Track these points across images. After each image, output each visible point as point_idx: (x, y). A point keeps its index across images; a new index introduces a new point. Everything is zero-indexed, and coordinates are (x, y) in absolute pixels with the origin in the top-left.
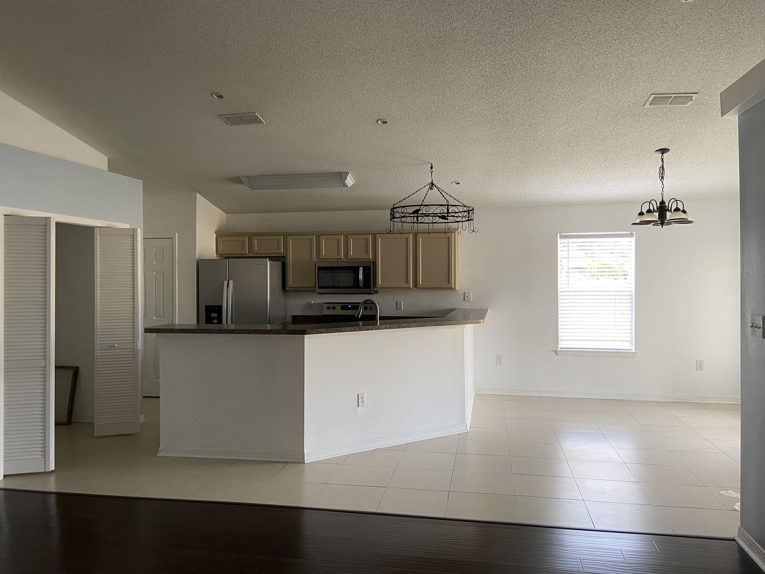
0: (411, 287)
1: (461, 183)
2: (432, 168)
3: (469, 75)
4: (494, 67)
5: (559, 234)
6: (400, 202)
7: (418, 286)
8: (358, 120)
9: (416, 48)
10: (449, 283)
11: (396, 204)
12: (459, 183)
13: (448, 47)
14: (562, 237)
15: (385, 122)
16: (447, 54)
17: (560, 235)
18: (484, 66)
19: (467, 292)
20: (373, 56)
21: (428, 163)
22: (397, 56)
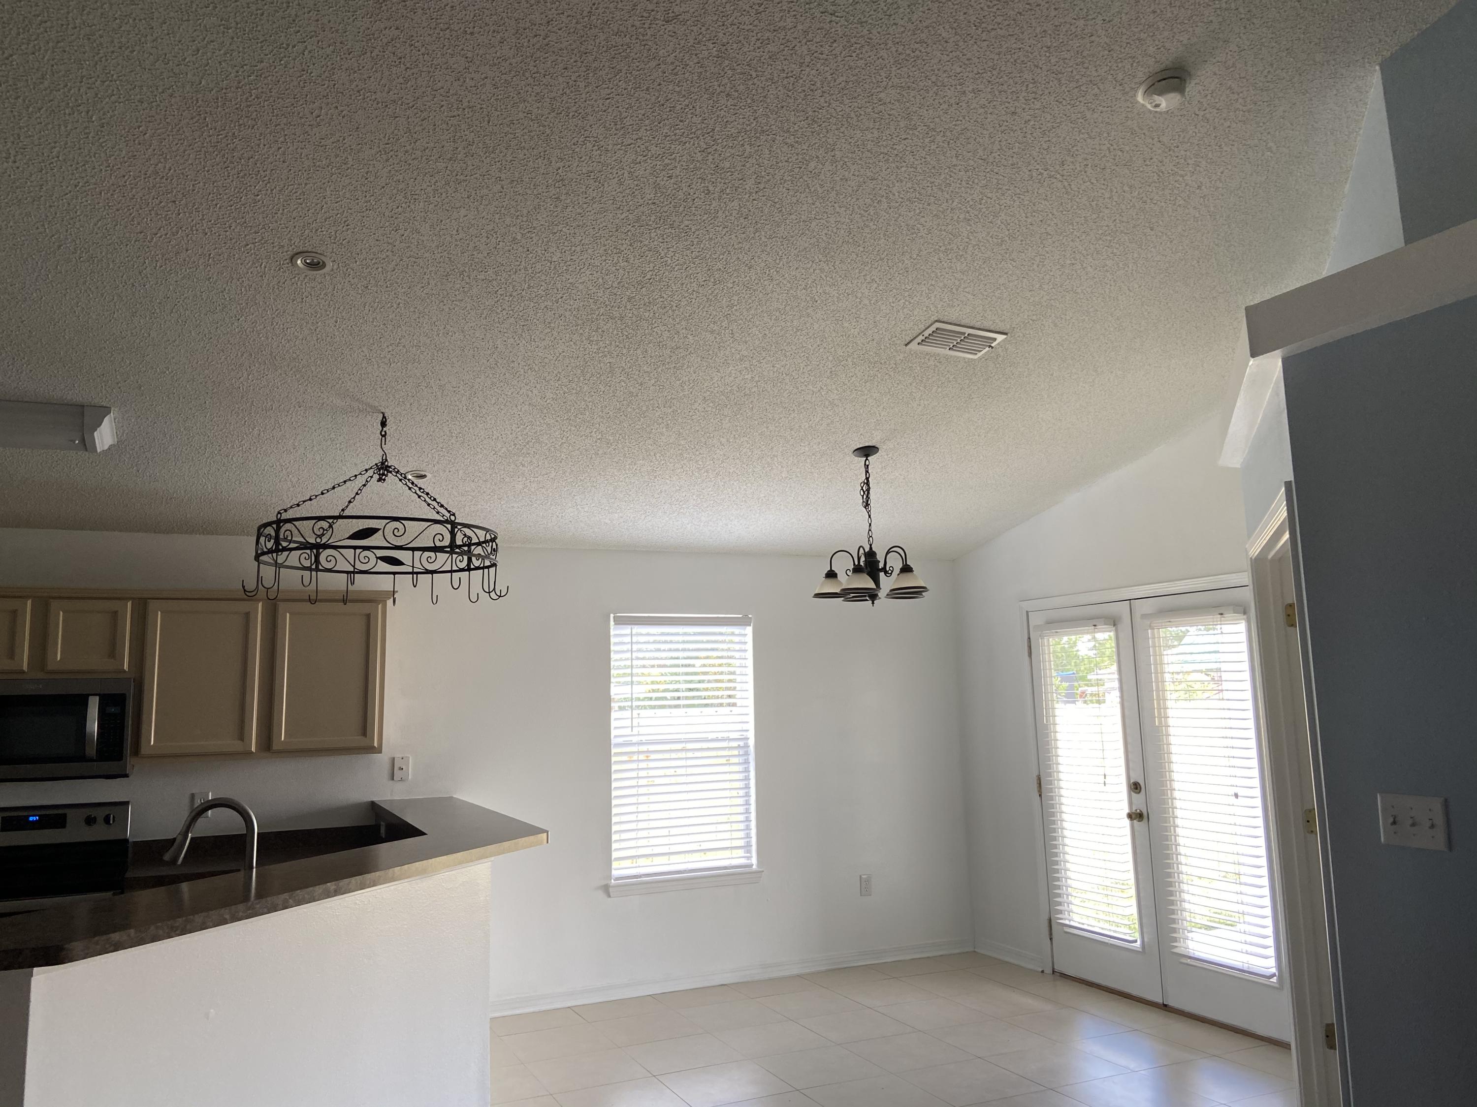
0: (253, 749)
1: (429, 476)
2: (383, 424)
3: (626, 175)
4: (696, 169)
5: (612, 615)
6: (298, 505)
7: (275, 747)
8: (234, 241)
9: (537, 46)
10: (364, 734)
11: (286, 511)
12: (424, 476)
13: (624, 72)
14: (619, 621)
15: (316, 266)
16: (609, 91)
17: (614, 617)
18: (674, 159)
19: (401, 756)
20: (397, 29)
21: (375, 410)
22: (470, 55)
